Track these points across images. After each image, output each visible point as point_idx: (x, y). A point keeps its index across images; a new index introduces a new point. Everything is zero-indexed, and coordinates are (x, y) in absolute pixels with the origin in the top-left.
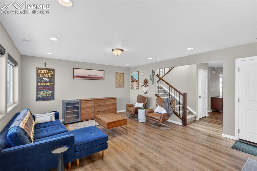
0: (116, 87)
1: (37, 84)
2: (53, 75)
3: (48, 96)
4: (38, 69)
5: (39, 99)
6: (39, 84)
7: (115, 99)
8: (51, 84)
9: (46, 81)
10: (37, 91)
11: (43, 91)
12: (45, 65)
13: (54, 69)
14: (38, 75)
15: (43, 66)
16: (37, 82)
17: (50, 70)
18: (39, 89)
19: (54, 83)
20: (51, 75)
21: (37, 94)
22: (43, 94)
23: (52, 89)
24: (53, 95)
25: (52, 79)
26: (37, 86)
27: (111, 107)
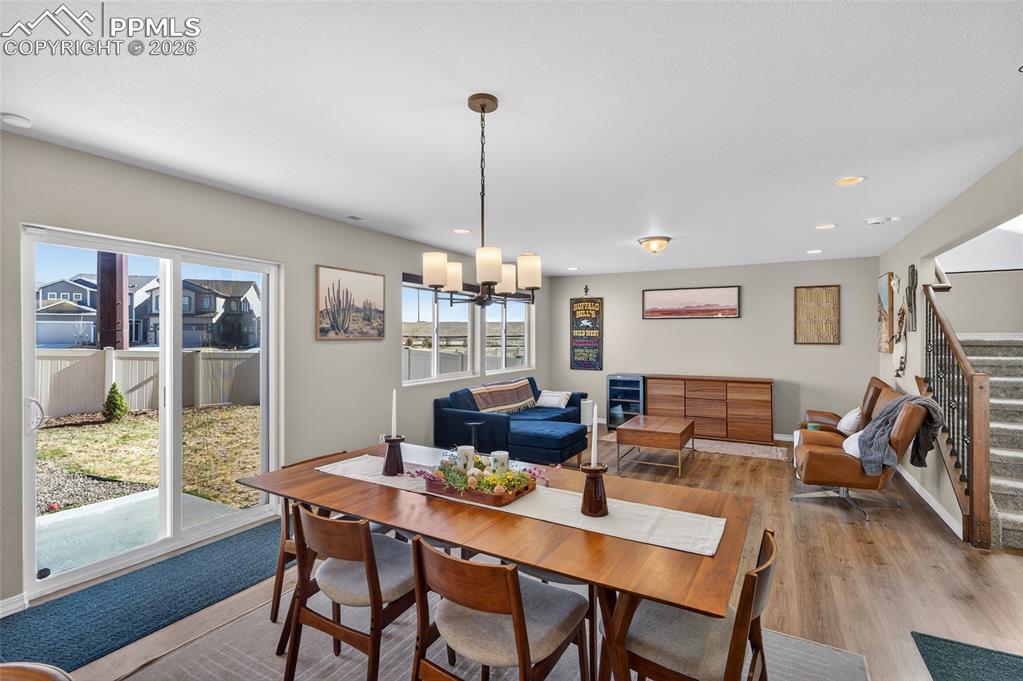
0: (795, 343)
1: (572, 333)
2: (600, 313)
3: (591, 359)
4: (575, 301)
5: (576, 365)
6: (576, 333)
7: (768, 384)
8: (595, 333)
9: (587, 327)
10: (573, 348)
11: (582, 348)
12: (586, 290)
13: (601, 299)
14: (573, 314)
15: (581, 294)
16: (572, 328)
17: (592, 301)
18: (575, 343)
19: (601, 330)
20: (597, 313)
21: (573, 354)
22: (583, 354)
23: (597, 343)
24: (599, 358)
25: (597, 321)
26: (573, 338)
27: (750, 412)
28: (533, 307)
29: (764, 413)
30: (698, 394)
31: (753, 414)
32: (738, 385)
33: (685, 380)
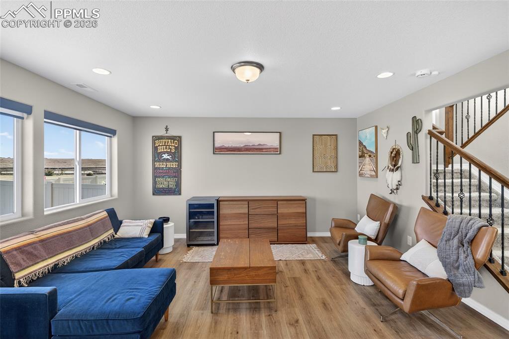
0: (313, 171)
1: (154, 165)
2: (179, 149)
3: (170, 186)
4: (156, 138)
5: (157, 192)
6: (157, 165)
7: (303, 200)
8: (174, 165)
9: (167, 160)
10: (155, 177)
11: (163, 177)
12: (167, 129)
13: (180, 137)
14: (155, 149)
15: (162, 133)
16: (154, 161)
17: (173, 138)
18: (157, 173)
19: (180, 162)
20: (176, 148)
21: (155, 183)
22: (163, 183)
23: (177, 174)
24: (178, 185)
25: (177, 155)
26: (155, 169)
27: (292, 221)
28: (115, 140)
29: (301, 221)
30: (258, 211)
31: (294, 222)
32: (285, 202)
33: (249, 201)
